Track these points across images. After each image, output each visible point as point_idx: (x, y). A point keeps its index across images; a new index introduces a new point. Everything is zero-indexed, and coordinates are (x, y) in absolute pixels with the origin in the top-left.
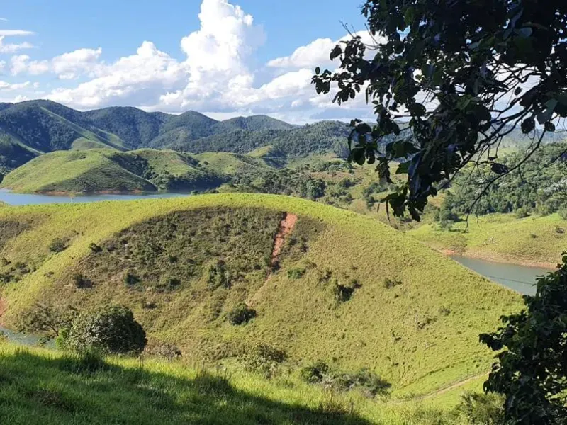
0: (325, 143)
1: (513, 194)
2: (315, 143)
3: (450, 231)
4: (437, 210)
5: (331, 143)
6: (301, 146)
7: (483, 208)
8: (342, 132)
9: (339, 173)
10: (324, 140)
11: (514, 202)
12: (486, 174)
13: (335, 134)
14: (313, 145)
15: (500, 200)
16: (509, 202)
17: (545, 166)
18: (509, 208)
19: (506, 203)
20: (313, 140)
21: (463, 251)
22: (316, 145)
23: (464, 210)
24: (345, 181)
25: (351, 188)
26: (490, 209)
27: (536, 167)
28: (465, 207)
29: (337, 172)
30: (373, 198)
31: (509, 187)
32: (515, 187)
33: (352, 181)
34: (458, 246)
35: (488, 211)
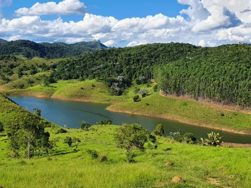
0: (18, 50)
1: (80, 71)
2: (13, 50)
3: (48, 87)
4: (46, 78)
5: (21, 50)
6: (6, 50)
7: (67, 77)
8: (28, 45)
9: (9, 61)
10: (18, 48)
11: (80, 74)
12: (71, 62)
13: (25, 46)
14: (12, 50)
15: (74, 73)
16: (78, 74)
17: (97, 59)
18: (78, 77)
19: (77, 74)
20: (13, 48)
21: (51, 95)
22: (14, 50)
23: (59, 78)
24: (11, 65)
25: (14, 68)
26: (70, 78)
27: (92, 59)
28: (59, 76)
29: (8, 61)
30: (22, 73)
31: (79, 68)
32: (81, 68)
33: (15, 65)
34: (49, 93)
35: (69, 78)
